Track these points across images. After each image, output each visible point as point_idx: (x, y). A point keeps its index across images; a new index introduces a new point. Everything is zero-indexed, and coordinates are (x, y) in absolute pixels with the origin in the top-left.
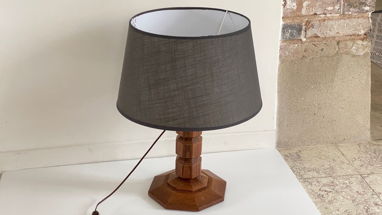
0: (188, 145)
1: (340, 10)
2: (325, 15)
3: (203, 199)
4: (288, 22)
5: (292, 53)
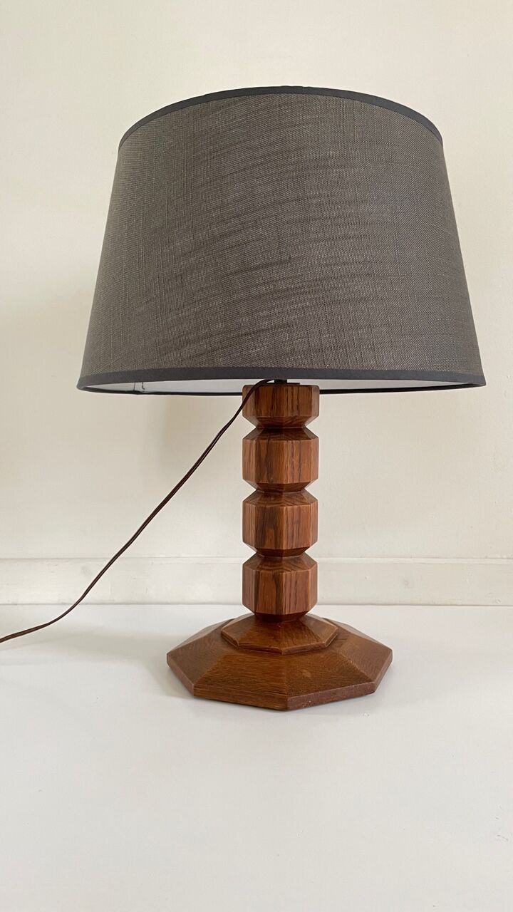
0: (268, 507)
3: (308, 674)
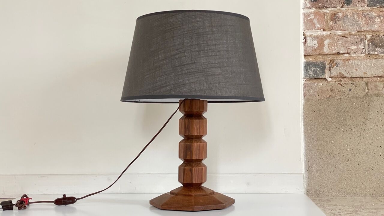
1: (364, 49)
2: (349, 55)
4: (311, 60)
5: (317, 92)
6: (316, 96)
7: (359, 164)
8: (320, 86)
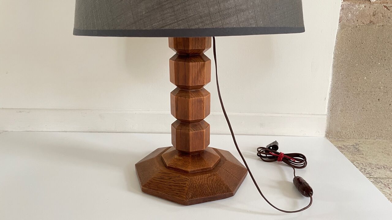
5: (356, 16)
6: (354, 22)
7: (390, 104)
8: (362, 8)
